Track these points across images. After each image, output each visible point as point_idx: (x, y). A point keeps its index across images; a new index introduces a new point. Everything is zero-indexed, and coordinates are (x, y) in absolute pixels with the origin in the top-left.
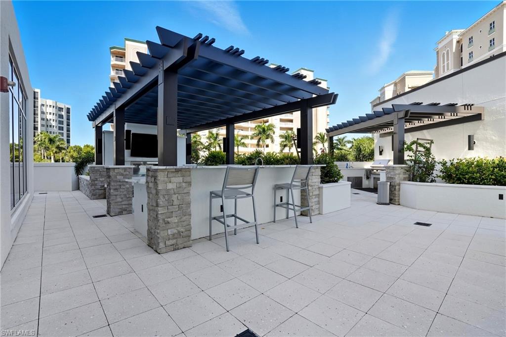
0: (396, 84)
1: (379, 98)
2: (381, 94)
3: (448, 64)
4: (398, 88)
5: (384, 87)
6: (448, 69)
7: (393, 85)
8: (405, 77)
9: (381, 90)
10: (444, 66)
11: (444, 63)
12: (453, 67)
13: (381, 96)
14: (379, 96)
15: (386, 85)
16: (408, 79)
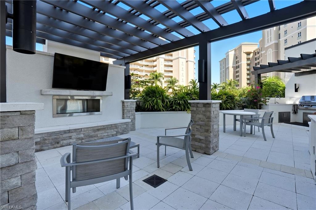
0: (235, 50)
1: (225, 58)
2: (226, 56)
3: (271, 38)
4: (237, 53)
5: (228, 52)
6: (271, 41)
7: (234, 51)
8: (241, 46)
9: (226, 54)
10: (268, 39)
11: (268, 37)
12: (274, 40)
13: (226, 57)
14: (225, 57)
15: (229, 51)
16: (243, 47)
